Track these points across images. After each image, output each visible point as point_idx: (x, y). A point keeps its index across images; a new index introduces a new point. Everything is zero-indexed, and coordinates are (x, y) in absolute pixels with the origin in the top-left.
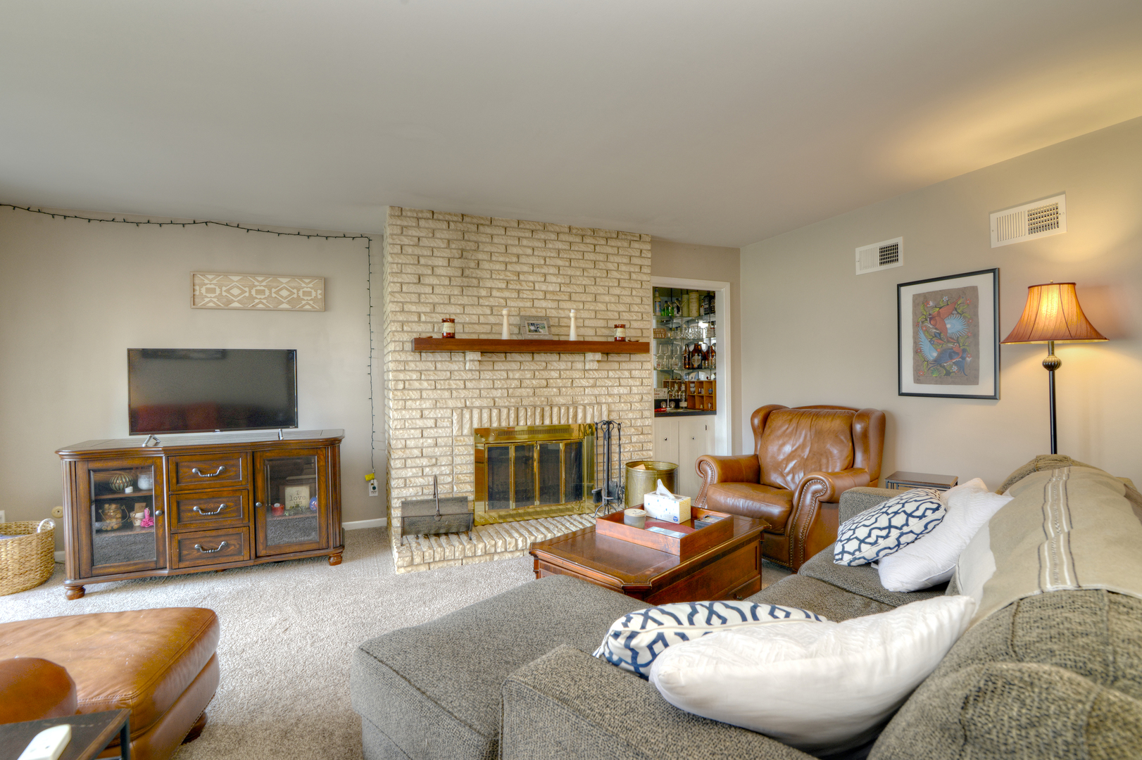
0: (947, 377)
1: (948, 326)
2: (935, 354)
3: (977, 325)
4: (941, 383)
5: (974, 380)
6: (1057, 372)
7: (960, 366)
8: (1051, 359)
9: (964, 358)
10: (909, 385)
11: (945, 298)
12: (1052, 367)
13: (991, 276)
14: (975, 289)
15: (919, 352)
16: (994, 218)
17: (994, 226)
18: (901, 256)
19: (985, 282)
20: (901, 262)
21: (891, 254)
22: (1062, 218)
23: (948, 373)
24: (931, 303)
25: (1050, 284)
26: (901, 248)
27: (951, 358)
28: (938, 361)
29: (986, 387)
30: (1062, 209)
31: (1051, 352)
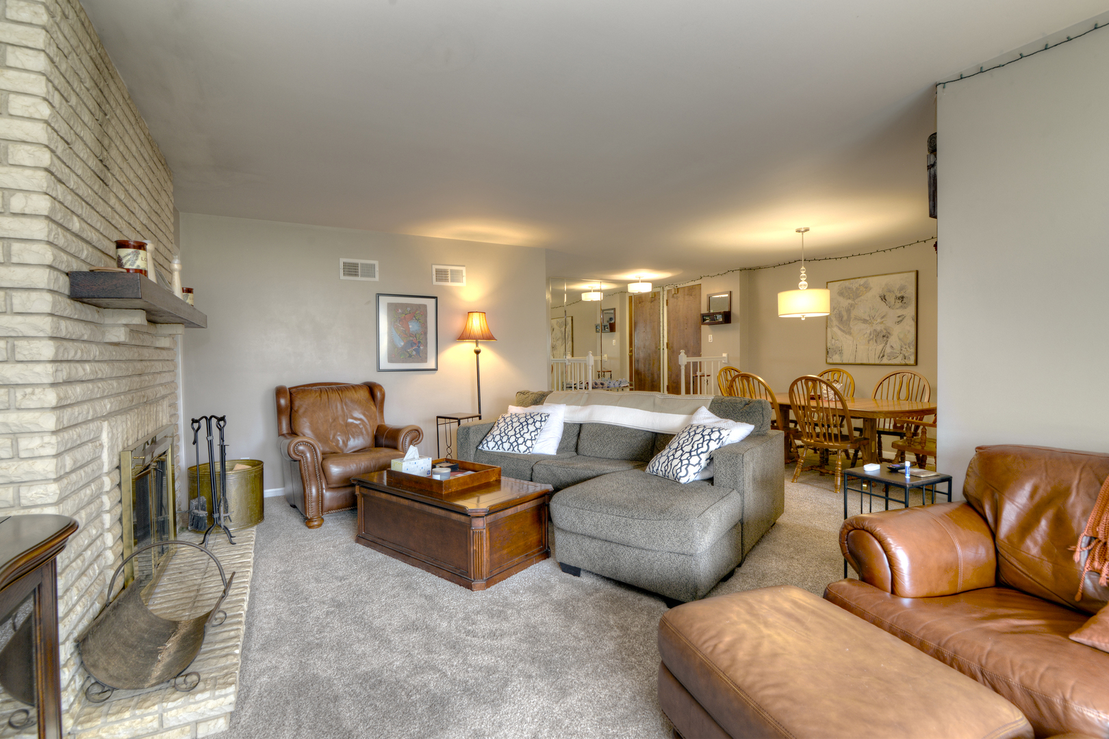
0: (410, 358)
1: (410, 326)
2: (402, 344)
3: (426, 328)
4: (406, 362)
5: (425, 360)
6: (480, 355)
7: (417, 351)
8: (477, 349)
9: (419, 347)
10: (384, 364)
11: (409, 309)
12: (477, 352)
13: (434, 300)
14: (425, 306)
15: (391, 342)
16: (435, 267)
17: (434, 273)
18: (377, 274)
19: (430, 303)
20: (377, 279)
21: (369, 272)
22: (464, 278)
23: (410, 356)
24: (400, 311)
25: (477, 312)
26: (377, 269)
27: (412, 347)
28: (404, 349)
29: (431, 364)
30: (464, 274)
31: (477, 346)
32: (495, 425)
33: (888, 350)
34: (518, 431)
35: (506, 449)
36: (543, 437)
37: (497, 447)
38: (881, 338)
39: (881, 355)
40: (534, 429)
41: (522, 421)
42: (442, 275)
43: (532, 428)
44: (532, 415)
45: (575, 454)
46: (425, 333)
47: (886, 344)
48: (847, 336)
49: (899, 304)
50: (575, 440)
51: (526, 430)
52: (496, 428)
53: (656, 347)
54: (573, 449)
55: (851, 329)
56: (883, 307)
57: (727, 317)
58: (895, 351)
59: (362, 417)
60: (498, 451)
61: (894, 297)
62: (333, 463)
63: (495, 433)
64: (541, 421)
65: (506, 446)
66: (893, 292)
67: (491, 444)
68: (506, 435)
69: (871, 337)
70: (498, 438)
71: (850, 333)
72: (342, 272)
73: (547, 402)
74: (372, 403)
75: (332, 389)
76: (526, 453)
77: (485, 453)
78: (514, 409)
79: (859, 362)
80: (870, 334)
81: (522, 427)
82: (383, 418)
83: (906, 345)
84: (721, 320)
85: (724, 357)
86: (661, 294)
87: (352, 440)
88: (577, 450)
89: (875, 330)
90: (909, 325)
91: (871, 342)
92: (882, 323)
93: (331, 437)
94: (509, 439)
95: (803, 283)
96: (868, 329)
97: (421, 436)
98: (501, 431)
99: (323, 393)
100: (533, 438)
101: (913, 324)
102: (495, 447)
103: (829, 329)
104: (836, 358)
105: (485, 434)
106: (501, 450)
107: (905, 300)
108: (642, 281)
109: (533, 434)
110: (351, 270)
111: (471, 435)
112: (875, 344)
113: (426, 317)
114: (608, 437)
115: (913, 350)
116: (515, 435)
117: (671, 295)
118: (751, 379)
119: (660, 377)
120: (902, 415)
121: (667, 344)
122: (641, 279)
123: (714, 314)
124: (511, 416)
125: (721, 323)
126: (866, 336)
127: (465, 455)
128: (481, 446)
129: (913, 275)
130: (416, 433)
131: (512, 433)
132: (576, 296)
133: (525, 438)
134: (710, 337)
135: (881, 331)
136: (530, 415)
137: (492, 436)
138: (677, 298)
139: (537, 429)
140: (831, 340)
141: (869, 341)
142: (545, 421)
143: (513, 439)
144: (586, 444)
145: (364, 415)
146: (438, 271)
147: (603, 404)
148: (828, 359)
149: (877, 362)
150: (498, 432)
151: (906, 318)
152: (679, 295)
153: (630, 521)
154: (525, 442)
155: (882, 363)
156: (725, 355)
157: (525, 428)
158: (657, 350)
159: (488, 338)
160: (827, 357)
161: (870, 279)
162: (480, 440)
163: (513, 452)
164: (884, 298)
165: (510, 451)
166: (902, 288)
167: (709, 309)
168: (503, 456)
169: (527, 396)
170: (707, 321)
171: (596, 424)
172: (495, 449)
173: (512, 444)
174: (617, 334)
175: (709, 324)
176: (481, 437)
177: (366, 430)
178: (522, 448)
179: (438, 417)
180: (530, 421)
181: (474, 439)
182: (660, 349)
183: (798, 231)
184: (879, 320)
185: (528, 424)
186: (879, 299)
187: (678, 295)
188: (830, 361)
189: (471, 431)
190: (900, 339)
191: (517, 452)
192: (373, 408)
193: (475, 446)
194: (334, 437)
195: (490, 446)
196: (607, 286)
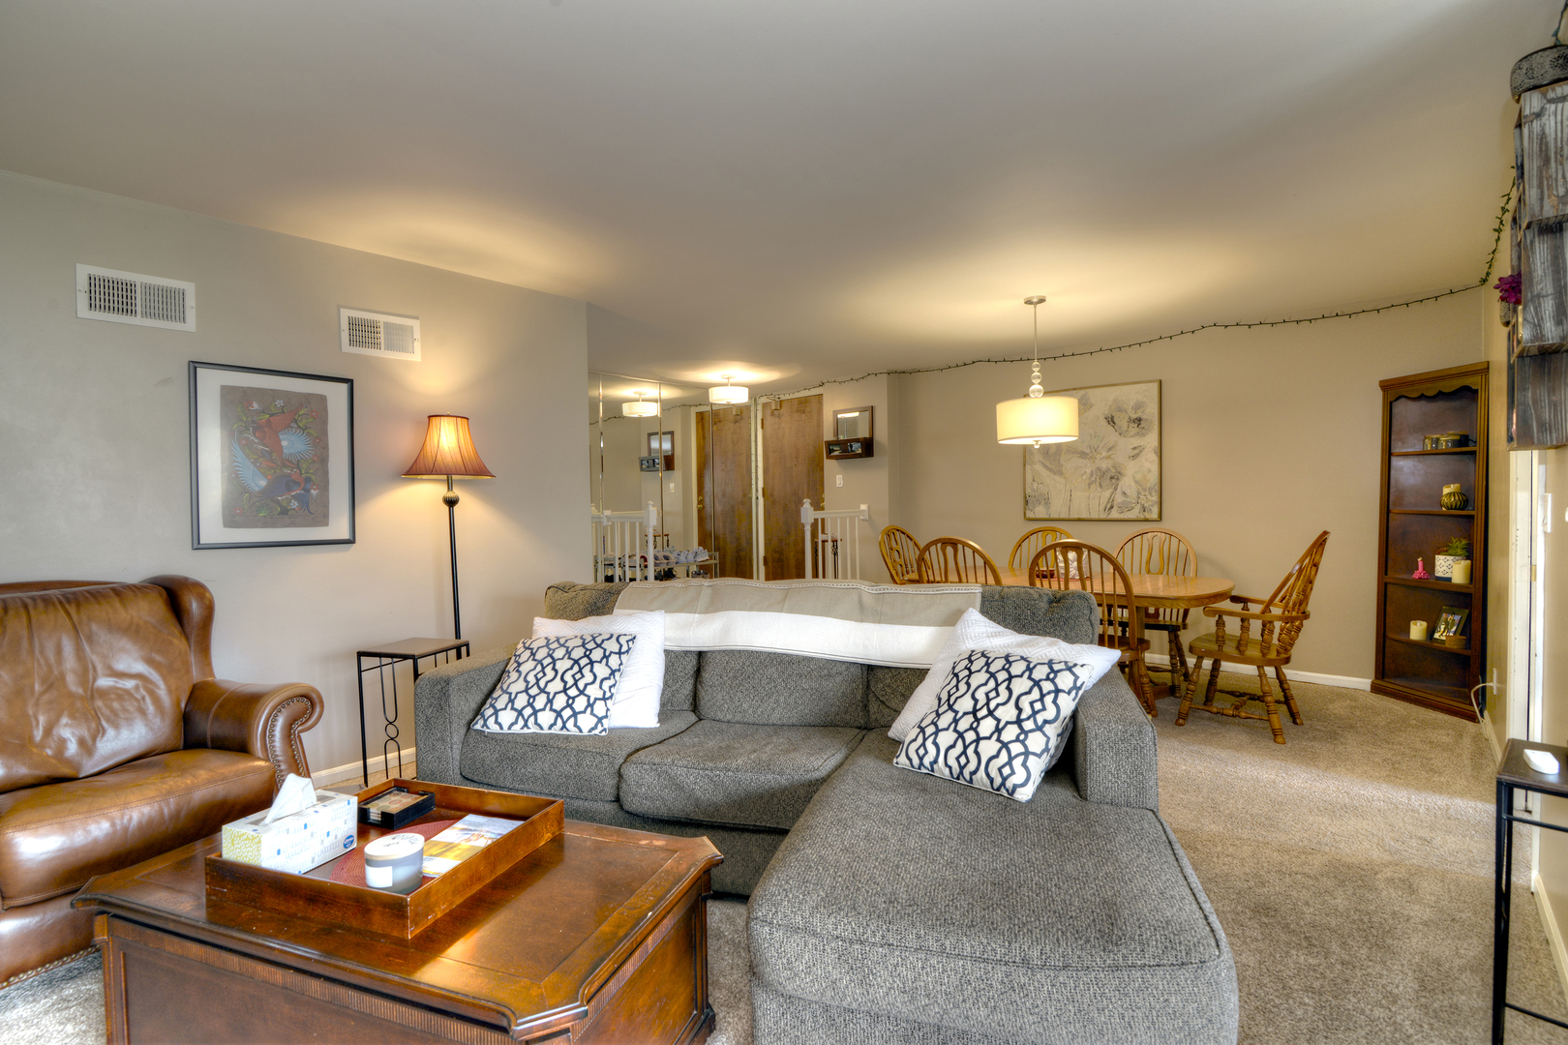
0: (283, 516)
1: (284, 443)
2: (263, 483)
3: (326, 448)
5: (323, 519)
6: (456, 508)
7: (304, 501)
8: (450, 495)
9: (307, 491)
10: (213, 529)
11: (279, 403)
12: (451, 503)
13: (344, 387)
14: (322, 399)
15: (233, 477)
16: (346, 314)
17: (345, 325)
18: (191, 314)
19: (336, 394)
20: (191, 324)
21: (168, 305)
22: (417, 345)
23: (285, 512)
24: (256, 406)
25: (448, 416)
26: (191, 301)
27: (289, 489)
28: (267, 494)
29: (339, 528)
30: (417, 334)
31: (450, 488)
32: (512, 666)
33: (1119, 498)
34: (570, 682)
35: (545, 726)
36: (625, 686)
37: (521, 722)
38: (1108, 481)
39: (1109, 506)
40: (606, 672)
41: (577, 653)
42: (363, 333)
43: (601, 670)
44: (599, 641)
45: (693, 718)
46: (323, 460)
47: (1116, 489)
48: (1057, 478)
49: (1134, 429)
50: (689, 686)
51: (589, 677)
52: (514, 675)
53: (745, 495)
54: (687, 706)
55: (1062, 466)
56: (1110, 435)
57: (868, 447)
58: (1128, 499)
59: (140, 667)
60: (526, 731)
61: (1127, 419)
62: (24, 827)
63: (513, 689)
64: (620, 653)
65: (546, 718)
66: (1126, 411)
67: (507, 717)
68: (542, 691)
69: (1093, 479)
70: (521, 701)
71: (1061, 474)
72: (83, 300)
73: (622, 607)
74: (176, 630)
75: (46, 601)
76: (596, 732)
77: (493, 737)
78: (547, 628)
79: (1076, 516)
80: (1092, 475)
81: (580, 671)
82: (209, 664)
83: (1145, 490)
84: (860, 451)
85: (863, 511)
86: (752, 409)
87: (111, 732)
88: (695, 707)
89: (1099, 469)
90: (1149, 461)
91: (1093, 486)
92: (1109, 457)
93: (38, 734)
94: (550, 701)
95: (1036, 386)
96: (1088, 467)
97: (318, 710)
98: (527, 682)
99: (11, 613)
100: (608, 695)
101: (1155, 458)
102: (516, 722)
103: (1027, 467)
104: (1040, 511)
105: (485, 689)
106: (533, 729)
107: (1143, 424)
108: (731, 385)
109: (606, 685)
110: (112, 296)
111: (454, 700)
112: (1099, 489)
113: (325, 422)
114: (771, 679)
115: (1155, 498)
116: (565, 690)
117: (769, 412)
118: (960, 546)
119: (751, 544)
120: (1207, 600)
121: (763, 489)
122: (731, 381)
123: (846, 442)
124: (547, 645)
125: (860, 456)
126: (1084, 477)
127: (439, 745)
128: (481, 722)
129: (1155, 387)
130: (305, 703)
131: (557, 685)
132: (614, 408)
133: (589, 697)
134: (839, 480)
135: (1108, 470)
136: (594, 639)
137: (505, 698)
138: (779, 416)
139: (613, 672)
140: (1032, 484)
141: (1089, 485)
142: (627, 652)
143: (560, 701)
144: (719, 697)
145: (150, 662)
146: (353, 324)
147: (751, 609)
148: (1028, 512)
149: (1103, 516)
150: (520, 685)
151: (1145, 450)
152: (783, 411)
153: (1021, 976)
154: (590, 705)
155: (1110, 517)
156: (863, 507)
157: (586, 671)
158: (746, 501)
159: (472, 471)
160: (1025, 509)
161: (1090, 391)
162: (474, 706)
163: (564, 732)
164: (1111, 421)
165: (556, 730)
166: (1138, 406)
167: (837, 434)
168: (540, 744)
169: (572, 594)
170: (836, 453)
171: (740, 651)
172: (516, 729)
173: (559, 714)
174: (677, 473)
175: (837, 458)
176: (479, 698)
177: (156, 700)
178: (586, 722)
179: (360, 654)
180: (597, 655)
181: (462, 704)
182: (751, 498)
183: (1029, 302)
184: (1104, 454)
185: (592, 663)
186: (1105, 422)
187: (781, 412)
188: (1030, 515)
189: (453, 687)
190: (1136, 482)
191: (574, 731)
192: (179, 643)
193: (464, 722)
194: (48, 731)
195: (503, 720)
196: (668, 393)
